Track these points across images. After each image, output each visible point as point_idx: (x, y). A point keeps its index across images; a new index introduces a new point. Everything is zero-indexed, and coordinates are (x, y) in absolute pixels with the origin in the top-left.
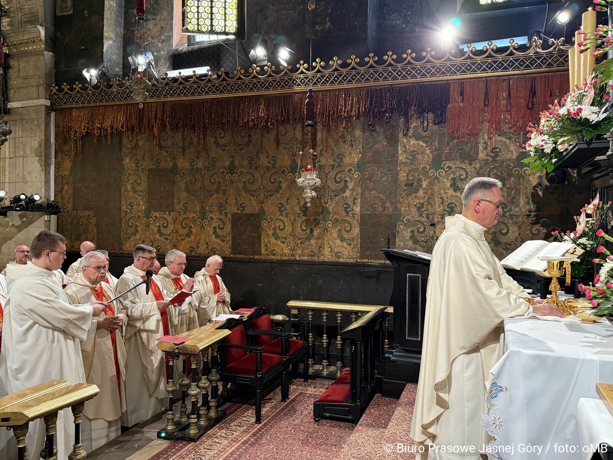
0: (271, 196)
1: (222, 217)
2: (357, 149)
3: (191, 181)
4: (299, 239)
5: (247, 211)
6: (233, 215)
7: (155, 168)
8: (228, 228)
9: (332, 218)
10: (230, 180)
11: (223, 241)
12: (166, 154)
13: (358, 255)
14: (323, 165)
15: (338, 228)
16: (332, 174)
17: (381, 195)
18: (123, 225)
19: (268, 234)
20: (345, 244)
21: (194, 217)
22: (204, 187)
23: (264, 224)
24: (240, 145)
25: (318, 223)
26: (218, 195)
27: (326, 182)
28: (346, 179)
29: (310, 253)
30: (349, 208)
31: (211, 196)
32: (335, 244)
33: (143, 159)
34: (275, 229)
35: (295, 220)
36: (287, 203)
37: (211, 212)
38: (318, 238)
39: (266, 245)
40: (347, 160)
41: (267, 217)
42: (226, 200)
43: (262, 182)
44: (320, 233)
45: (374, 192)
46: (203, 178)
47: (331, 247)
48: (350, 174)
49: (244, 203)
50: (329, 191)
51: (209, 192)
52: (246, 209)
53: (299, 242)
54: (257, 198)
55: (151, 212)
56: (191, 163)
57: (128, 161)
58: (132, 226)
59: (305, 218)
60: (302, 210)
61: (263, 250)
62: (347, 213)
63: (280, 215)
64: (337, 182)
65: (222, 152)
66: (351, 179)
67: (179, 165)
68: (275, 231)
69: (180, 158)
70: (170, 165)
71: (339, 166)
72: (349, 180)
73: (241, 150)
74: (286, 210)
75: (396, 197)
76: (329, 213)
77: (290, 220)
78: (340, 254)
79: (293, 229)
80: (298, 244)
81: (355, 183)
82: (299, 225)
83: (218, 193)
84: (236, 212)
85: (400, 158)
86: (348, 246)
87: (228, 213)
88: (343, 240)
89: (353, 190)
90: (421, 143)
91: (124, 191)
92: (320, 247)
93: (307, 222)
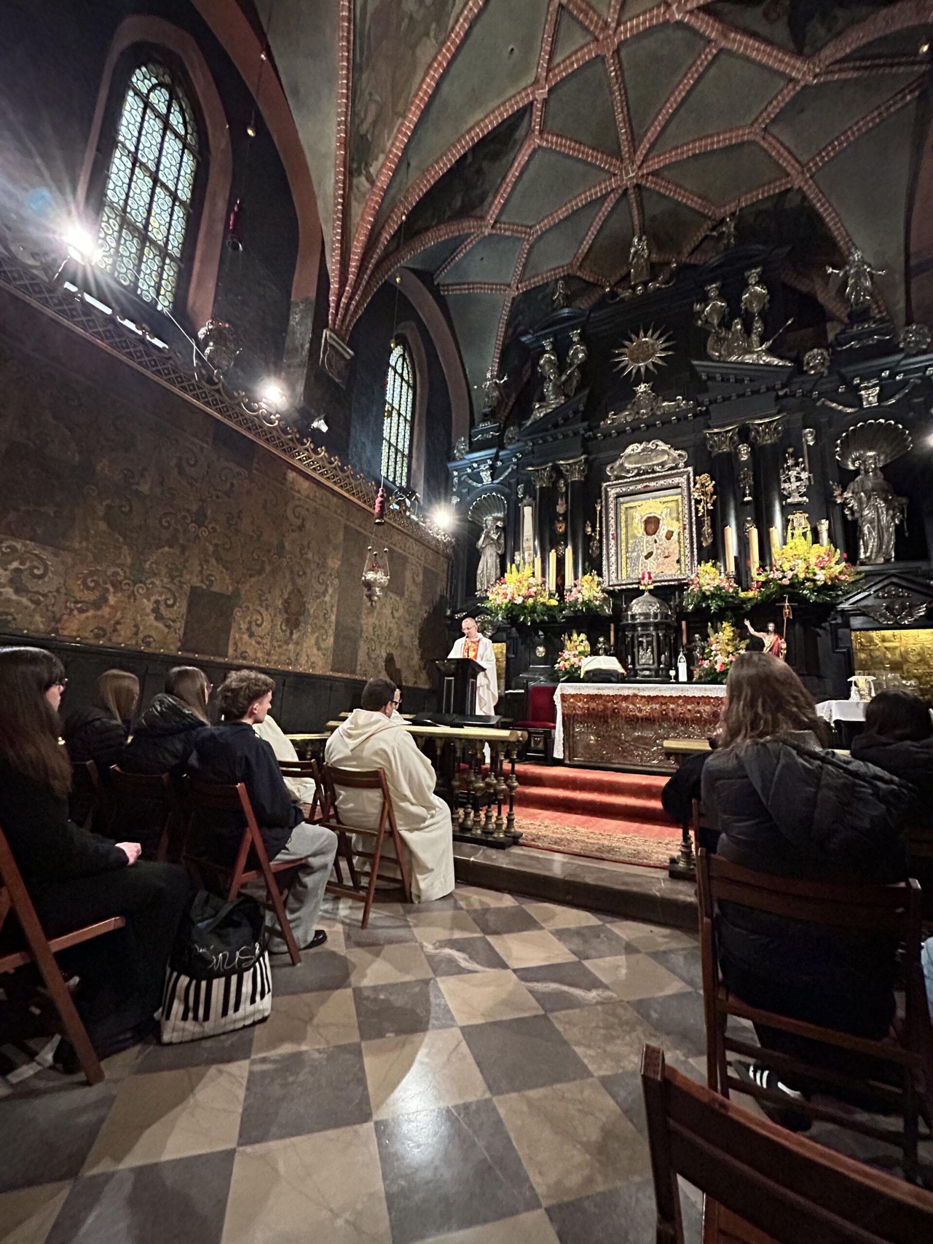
0: (251, 576)
1: (173, 588)
2: (338, 554)
3: (120, 507)
5: (216, 588)
8: (182, 607)
9: (312, 622)
11: (169, 627)
13: (329, 667)
15: (317, 634)
16: (317, 573)
19: (241, 629)
20: (320, 654)
21: (116, 574)
22: (147, 527)
23: (238, 613)
24: (218, 491)
25: (298, 625)
26: (172, 550)
27: (311, 579)
28: (328, 582)
31: (158, 547)
32: (312, 653)
34: (250, 622)
35: (276, 616)
36: (270, 592)
37: (155, 575)
38: (297, 643)
39: (236, 644)
41: (244, 604)
44: (299, 638)
46: (147, 512)
51: (155, 539)
52: (216, 585)
53: (275, 644)
56: (126, 477)
59: (285, 616)
61: (231, 651)
62: (326, 619)
63: (259, 605)
64: (320, 583)
65: (188, 486)
67: (99, 468)
68: (251, 626)
69: (104, 457)
70: (77, 459)
72: (330, 585)
73: (218, 497)
74: (268, 600)
76: (309, 615)
78: (315, 665)
79: (271, 627)
80: (275, 647)
81: (334, 590)
82: (280, 623)
83: (171, 546)
84: (198, 585)
86: (322, 657)
87: (185, 583)
88: (318, 649)
93: (288, 621)
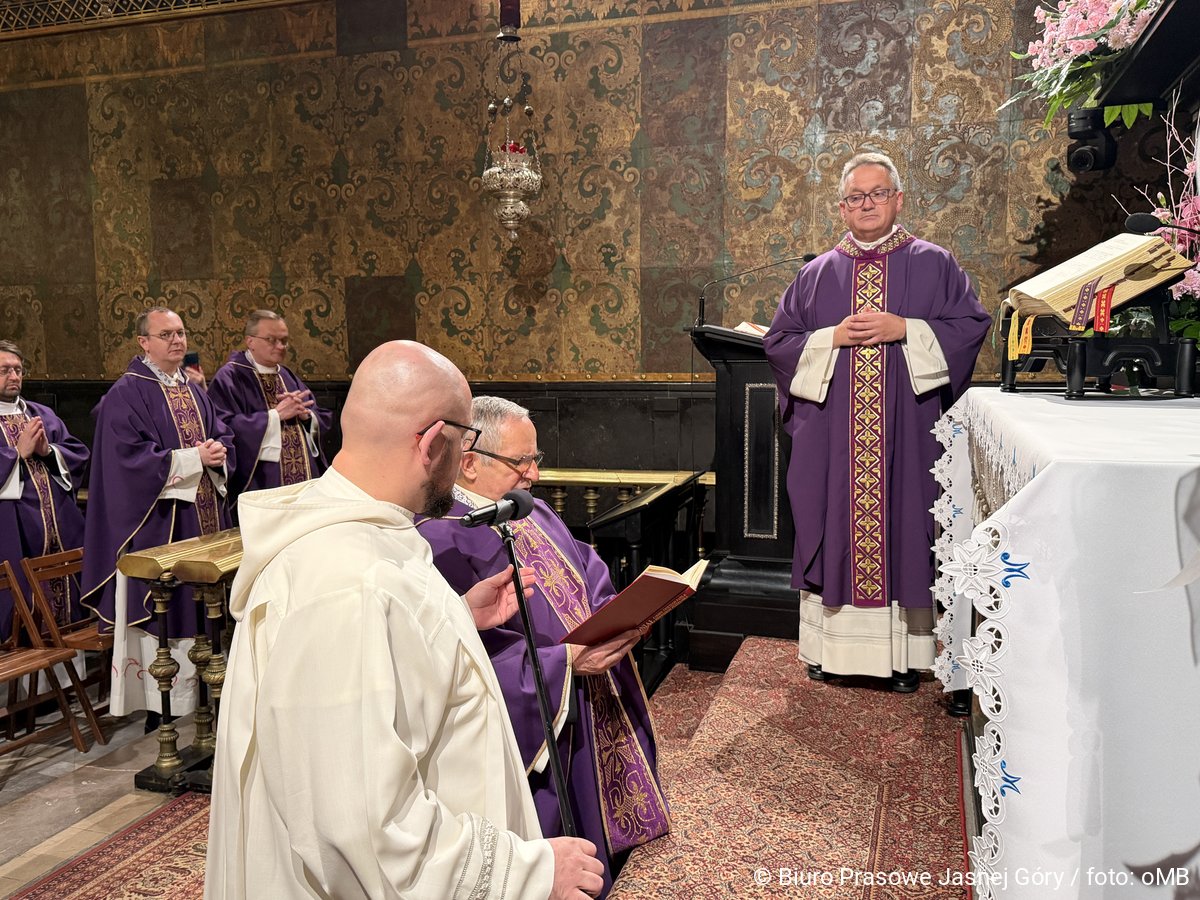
0: (433, 233)
1: (324, 288)
2: (629, 110)
3: (247, 203)
4: (503, 333)
5: (381, 270)
6: (349, 281)
7: (166, 177)
8: (339, 312)
9: (576, 281)
10: (338, 198)
11: (329, 343)
12: (188, 143)
13: (638, 363)
14: (551, 155)
15: (591, 302)
16: (573, 175)
17: (687, 220)
18: (102, 314)
19: (431, 325)
20: (607, 341)
21: (258, 289)
22: (278, 216)
23: (422, 300)
24: (358, 113)
25: (544, 293)
26: (311, 236)
27: (560, 194)
28: (607, 185)
29: (529, 364)
30: (614, 255)
31: (296, 237)
32: (584, 341)
33: (138, 160)
34: (446, 311)
35: (492, 289)
36: (473, 249)
37: (298, 277)
38: (547, 329)
40: (607, 140)
41: (427, 283)
42: (330, 246)
43: (411, 201)
44: (549, 317)
45: (671, 214)
46: (275, 198)
47: (575, 349)
48: (615, 174)
49: (371, 253)
50: (568, 216)
51: (289, 229)
52: (379, 266)
53: (502, 339)
54: (402, 240)
55: (161, 281)
56: (246, 161)
57: (104, 165)
58: (122, 316)
59: (513, 283)
60: (507, 265)
62: (610, 266)
63: (456, 279)
64: (584, 194)
65: (316, 132)
66: (618, 183)
67: (219, 167)
68: (447, 317)
69: (221, 150)
70: (200, 168)
71: (590, 154)
72: (613, 189)
73: (359, 124)
74: (470, 264)
75: (721, 223)
76: (567, 268)
77: (481, 289)
78: (597, 364)
79: (487, 310)
80: (500, 344)
81: (627, 195)
82: (501, 300)
83: (310, 230)
84: (355, 273)
85: (731, 129)
86: (614, 346)
87: (337, 277)
88: (601, 330)
89: (622, 212)
90: (778, 91)
91: (100, 236)
92: (551, 350)
93: (518, 291)
